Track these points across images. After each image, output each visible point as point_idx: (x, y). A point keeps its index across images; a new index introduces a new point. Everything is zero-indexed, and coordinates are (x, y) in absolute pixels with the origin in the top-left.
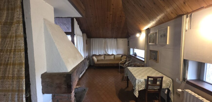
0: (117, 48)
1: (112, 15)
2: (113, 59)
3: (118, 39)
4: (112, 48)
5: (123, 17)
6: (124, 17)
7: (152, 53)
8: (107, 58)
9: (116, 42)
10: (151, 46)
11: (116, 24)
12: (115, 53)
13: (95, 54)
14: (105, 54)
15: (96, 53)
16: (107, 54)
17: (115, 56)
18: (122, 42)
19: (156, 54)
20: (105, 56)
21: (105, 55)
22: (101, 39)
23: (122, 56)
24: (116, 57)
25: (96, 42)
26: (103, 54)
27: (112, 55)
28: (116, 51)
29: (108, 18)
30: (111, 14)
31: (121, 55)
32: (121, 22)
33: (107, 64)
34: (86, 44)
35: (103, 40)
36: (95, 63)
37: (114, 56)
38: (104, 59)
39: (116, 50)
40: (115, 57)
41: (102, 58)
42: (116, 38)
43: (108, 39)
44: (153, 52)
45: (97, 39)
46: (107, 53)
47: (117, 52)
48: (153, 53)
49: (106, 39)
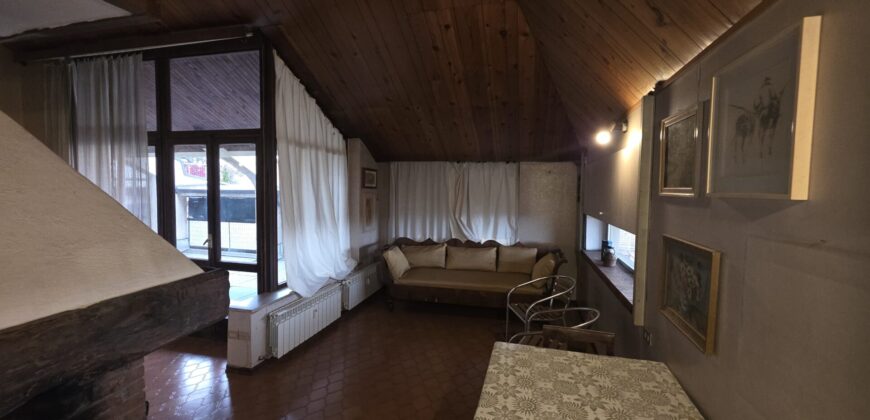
0: (521, 211)
1: (452, 29)
2: (493, 267)
3: (524, 166)
4: (491, 211)
5: (522, 38)
6: (526, 35)
7: (676, 260)
8: (461, 259)
9: (512, 181)
10: (671, 209)
11: (489, 84)
12: (504, 240)
13: (409, 237)
14: (454, 237)
15: (413, 232)
16: (463, 240)
17: (502, 251)
18: (546, 180)
19: (699, 279)
20: (452, 249)
21: (453, 243)
22: (436, 164)
23: (539, 256)
24: (505, 256)
25: (413, 178)
26: (444, 236)
27: (491, 244)
28: (514, 225)
29: (436, 48)
30: (447, 27)
31: (534, 252)
32: (516, 66)
33: (451, 291)
34: (363, 186)
35: (450, 171)
36: (396, 282)
37: (498, 252)
38: (443, 265)
39: (513, 219)
40: (500, 259)
41: (437, 256)
42: (514, 162)
43: (473, 165)
44: (681, 257)
45: (416, 163)
46: (466, 237)
47: (516, 232)
48: (682, 265)
49: (465, 165)
